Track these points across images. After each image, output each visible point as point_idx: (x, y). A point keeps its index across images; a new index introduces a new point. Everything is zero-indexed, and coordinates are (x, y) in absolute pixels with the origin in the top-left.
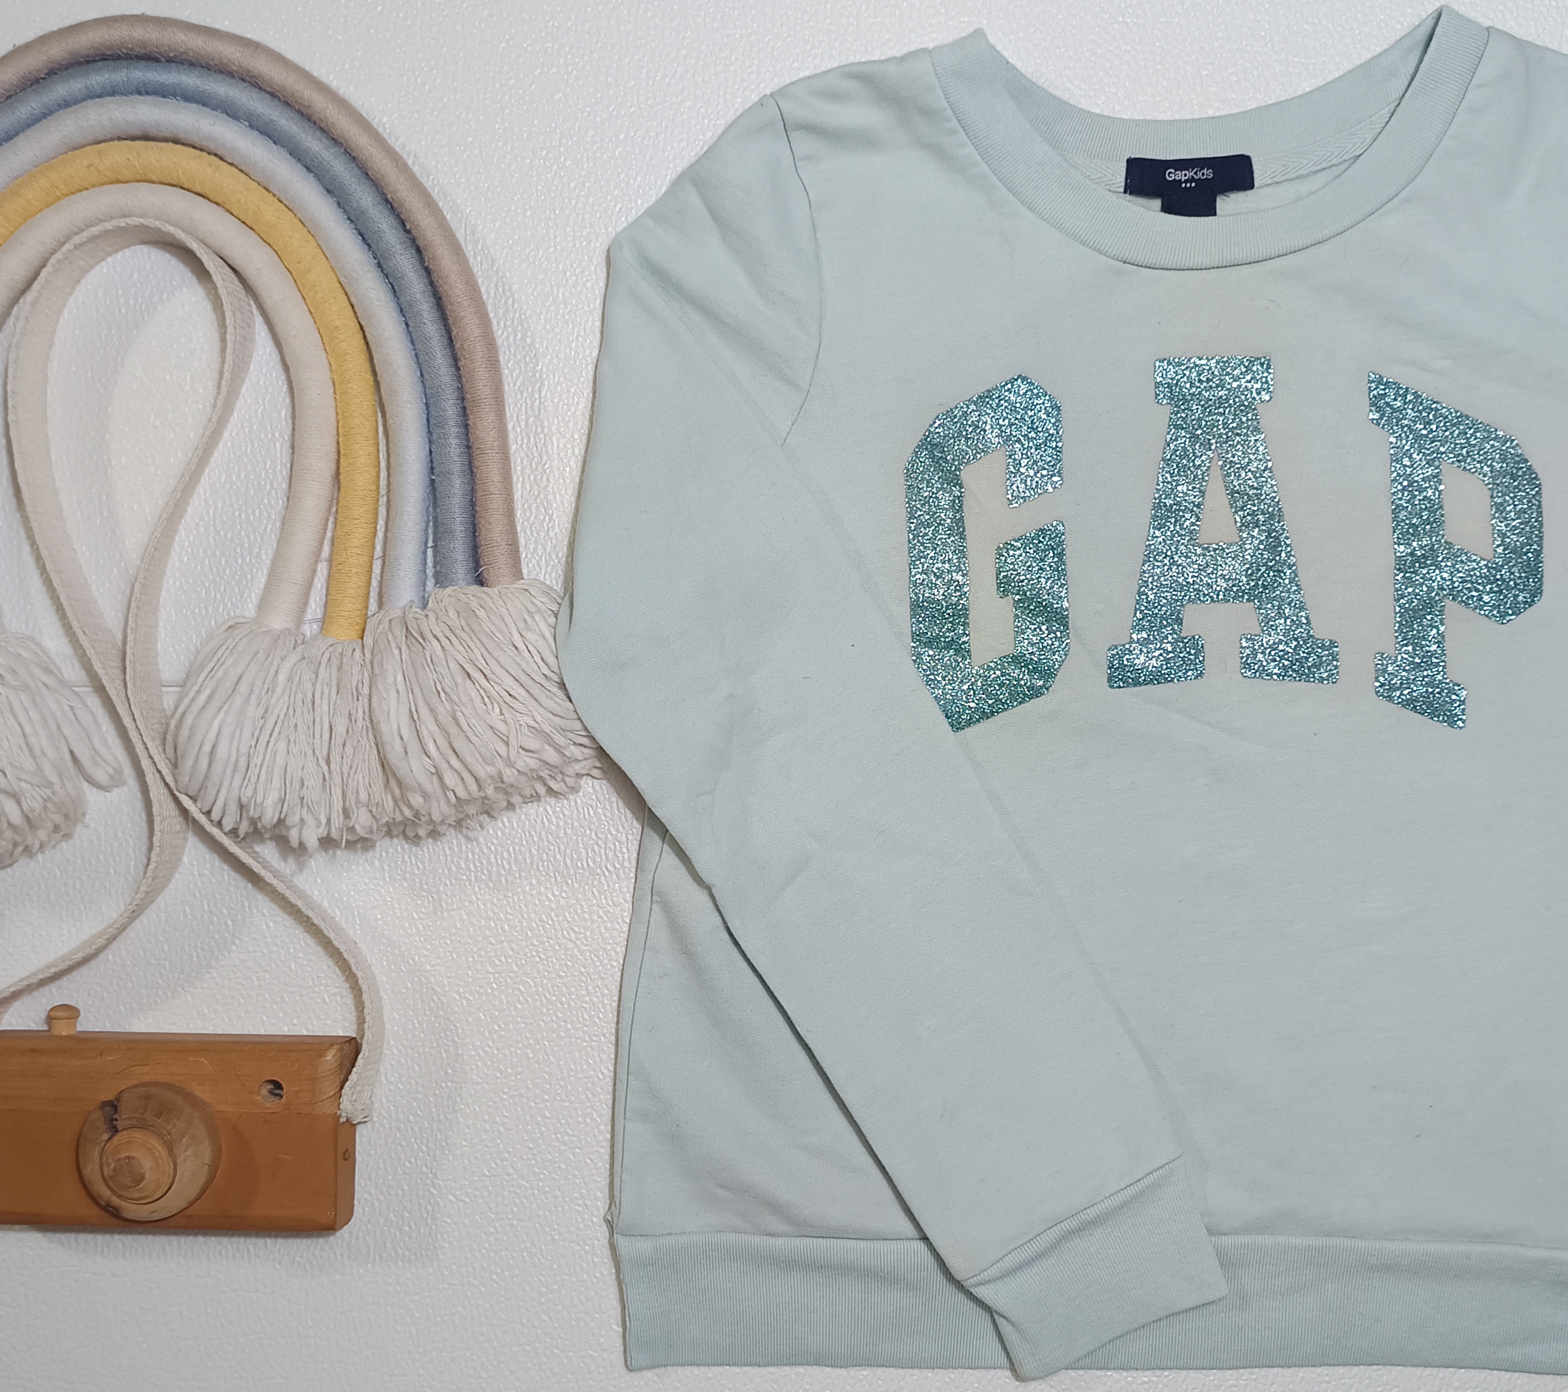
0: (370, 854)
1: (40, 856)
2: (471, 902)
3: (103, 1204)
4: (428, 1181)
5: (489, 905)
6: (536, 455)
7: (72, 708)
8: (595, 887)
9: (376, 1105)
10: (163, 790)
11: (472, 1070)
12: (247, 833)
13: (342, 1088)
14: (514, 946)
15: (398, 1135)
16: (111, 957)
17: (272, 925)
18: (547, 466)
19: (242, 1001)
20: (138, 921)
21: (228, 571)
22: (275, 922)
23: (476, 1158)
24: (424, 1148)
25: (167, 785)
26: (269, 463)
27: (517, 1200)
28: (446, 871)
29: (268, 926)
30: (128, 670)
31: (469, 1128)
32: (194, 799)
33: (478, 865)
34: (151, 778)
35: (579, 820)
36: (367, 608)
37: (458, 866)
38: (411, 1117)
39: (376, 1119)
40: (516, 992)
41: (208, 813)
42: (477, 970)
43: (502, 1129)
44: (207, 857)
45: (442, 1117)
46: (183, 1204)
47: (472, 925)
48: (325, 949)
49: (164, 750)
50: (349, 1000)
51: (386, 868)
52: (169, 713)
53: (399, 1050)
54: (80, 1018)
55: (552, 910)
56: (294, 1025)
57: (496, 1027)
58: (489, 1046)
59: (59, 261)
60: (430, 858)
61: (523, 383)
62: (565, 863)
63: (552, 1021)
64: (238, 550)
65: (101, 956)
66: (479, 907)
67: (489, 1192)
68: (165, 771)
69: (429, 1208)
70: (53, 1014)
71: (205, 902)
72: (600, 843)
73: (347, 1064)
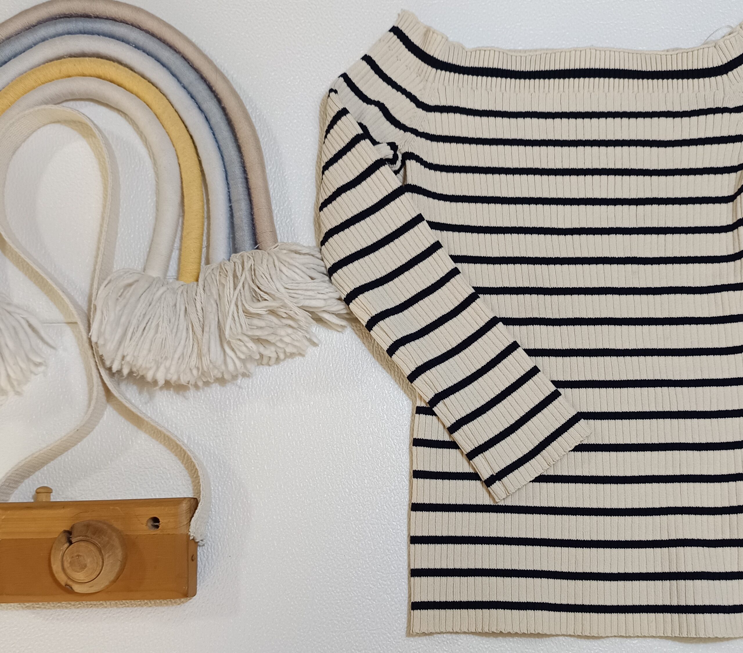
13: (190, 520)
46: (106, 584)
54: (52, 494)
70: (38, 492)
73: (193, 509)
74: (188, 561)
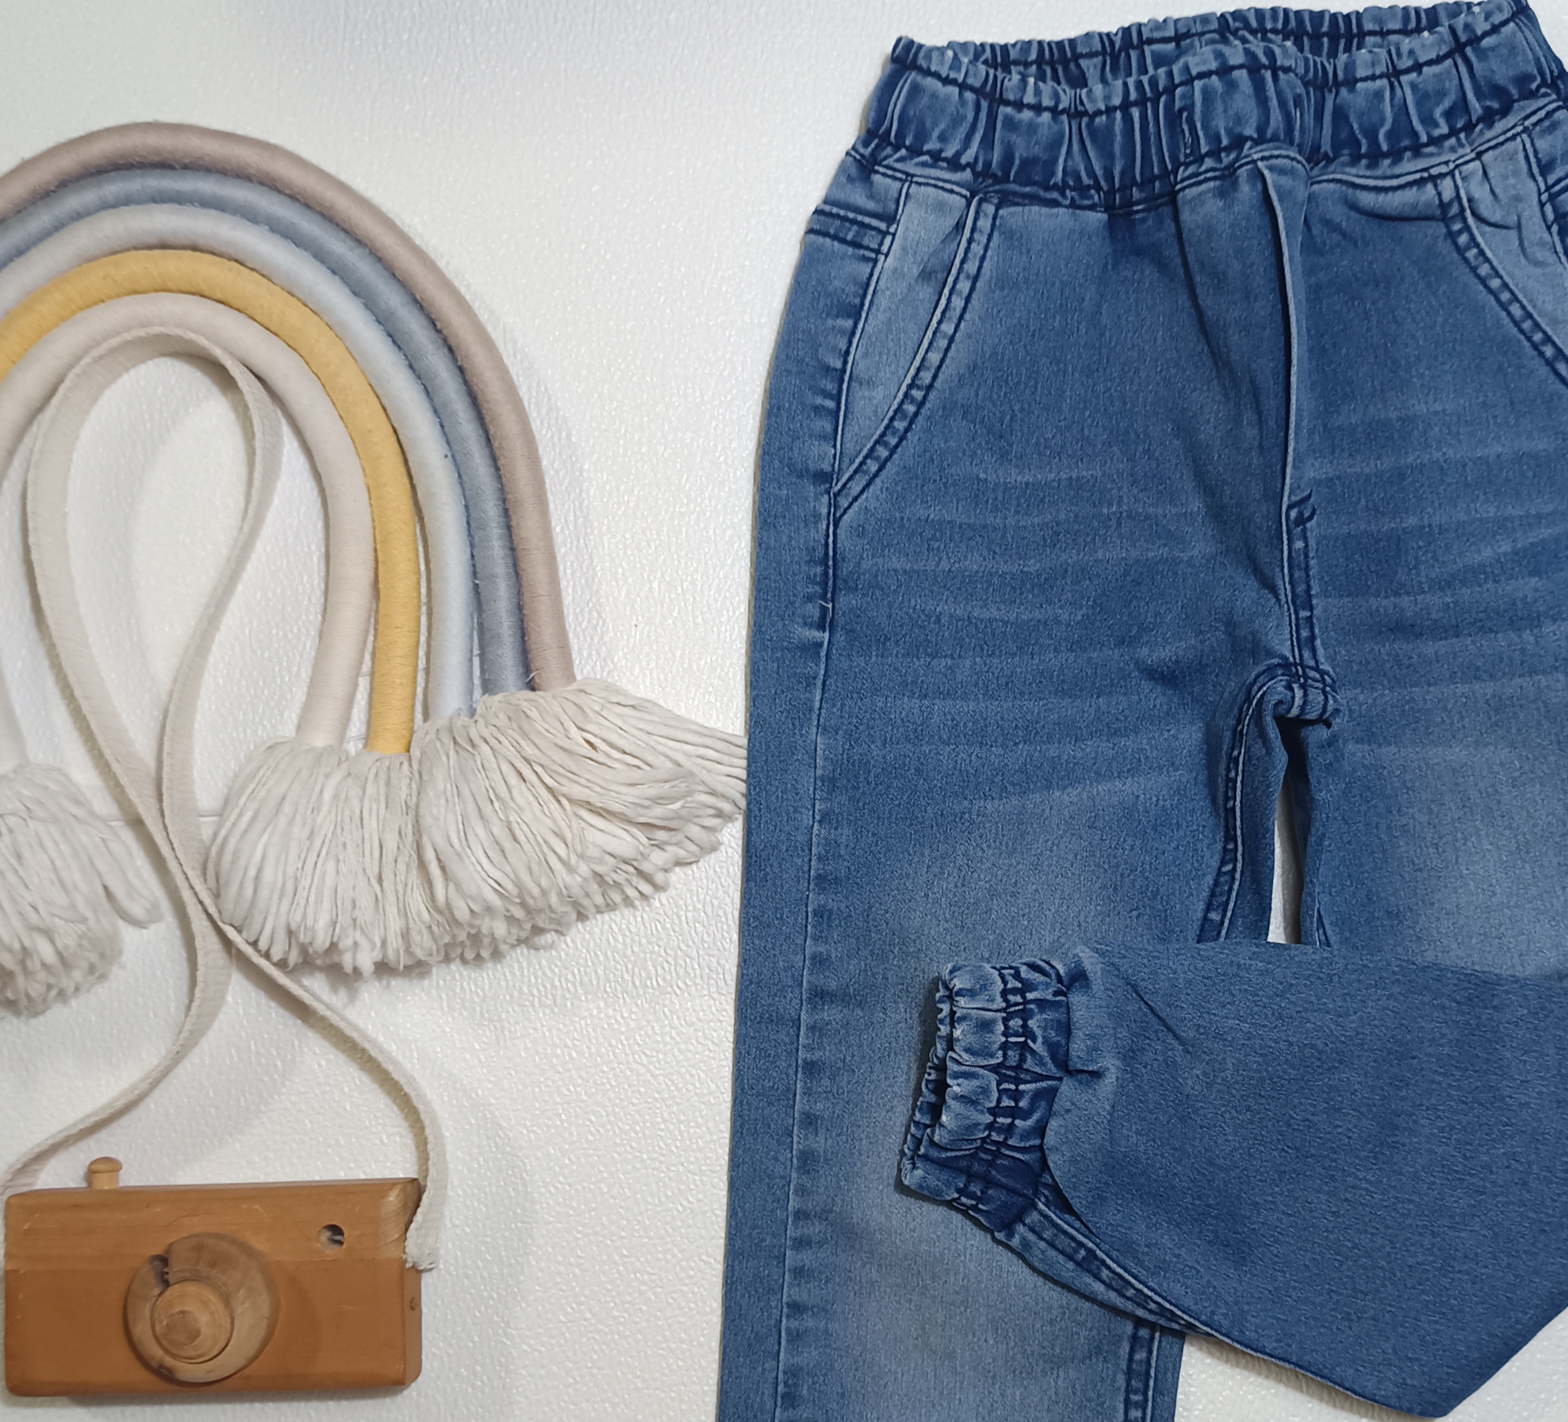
0: (426, 982)
1: (74, 1003)
2: (535, 1029)
3: (155, 1364)
4: (501, 1331)
5: (554, 1032)
6: (586, 557)
7: (103, 840)
8: (665, 1006)
9: (442, 1252)
10: (206, 923)
11: (542, 1208)
12: (296, 965)
13: (407, 1230)
14: (583, 1074)
15: (466, 1283)
16: (152, 1106)
17: (323, 1063)
18: (598, 568)
19: (294, 1146)
20: (180, 1067)
21: (266, 692)
22: (328, 1061)
23: (551, 1304)
24: (495, 1296)
25: (209, 916)
26: (306, 578)
27: (596, 1347)
28: (508, 998)
29: (320, 1066)
30: (165, 797)
31: (542, 1271)
32: (239, 931)
33: (541, 989)
34: (193, 910)
35: (646, 936)
36: (412, 720)
37: (521, 992)
38: (480, 1263)
39: (441, 1266)
40: (587, 1123)
41: (255, 944)
42: (545, 1101)
43: (577, 1271)
44: (253, 995)
45: (513, 1261)
46: (241, 1362)
47: (538, 1053)
48: (382, 1086)
49: (205, 880)
50: (409, 1140)
51: (444, 996)
52: (207, 843)
53: (465, 1191)
54: (121, 1172)
55: (622, 1033)
56: (351, 1169)
57: (567, 1162)
58: (561, 1183)
59: (78, 376)
60: (491, 984)
61: (570, 483)
62: (633, 983)
63: (626, 1151)
64: (277, 669)
65: (142, 1106)
66: (543, 1033)
67: (566, 1340)
68: (208, 901)
69: (503, 1360)
70: (94, 1167)
71: (252, 1043)
72: (670, 960)
73: (411, 1205)
74: (403, 1312)
